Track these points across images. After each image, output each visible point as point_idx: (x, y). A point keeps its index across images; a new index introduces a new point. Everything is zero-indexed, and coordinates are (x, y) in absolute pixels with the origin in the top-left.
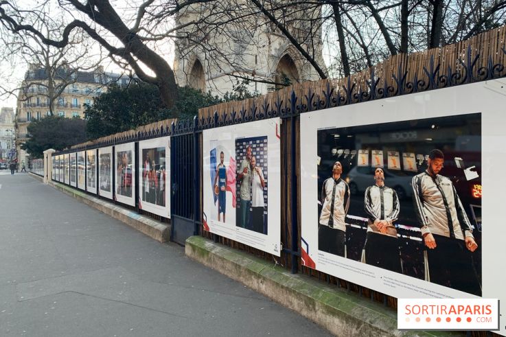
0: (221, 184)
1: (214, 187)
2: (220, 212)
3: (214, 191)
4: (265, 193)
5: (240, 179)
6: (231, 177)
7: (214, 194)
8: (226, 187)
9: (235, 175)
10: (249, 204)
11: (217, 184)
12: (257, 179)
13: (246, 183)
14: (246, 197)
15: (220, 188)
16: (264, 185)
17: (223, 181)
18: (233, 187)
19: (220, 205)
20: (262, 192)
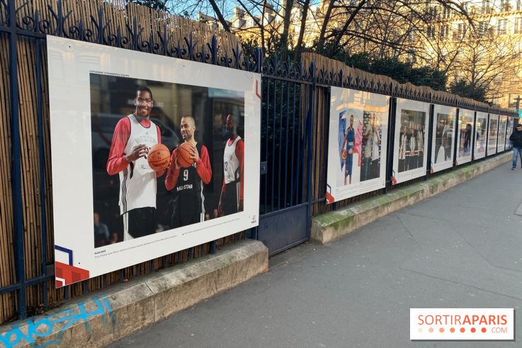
0: (349, 147)
1: (342, 151)
2: (346, 175)
3: (341, 156)
4: (380, 149)
5: (365, 140)
6: (359, 139)
7: (342, 159)
8: (353, 149)
9: (361, 137)
10: (370, 159)
11: (345, 148)
12: (376, 139)
13: (369, 143)
14: (368, 155)
15: (347, 152)
16: (379, 142)
17: (351, 144)
18: (359, 148)
19: (346, 169)
20: (378, 148)
